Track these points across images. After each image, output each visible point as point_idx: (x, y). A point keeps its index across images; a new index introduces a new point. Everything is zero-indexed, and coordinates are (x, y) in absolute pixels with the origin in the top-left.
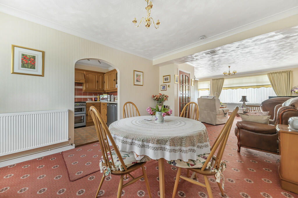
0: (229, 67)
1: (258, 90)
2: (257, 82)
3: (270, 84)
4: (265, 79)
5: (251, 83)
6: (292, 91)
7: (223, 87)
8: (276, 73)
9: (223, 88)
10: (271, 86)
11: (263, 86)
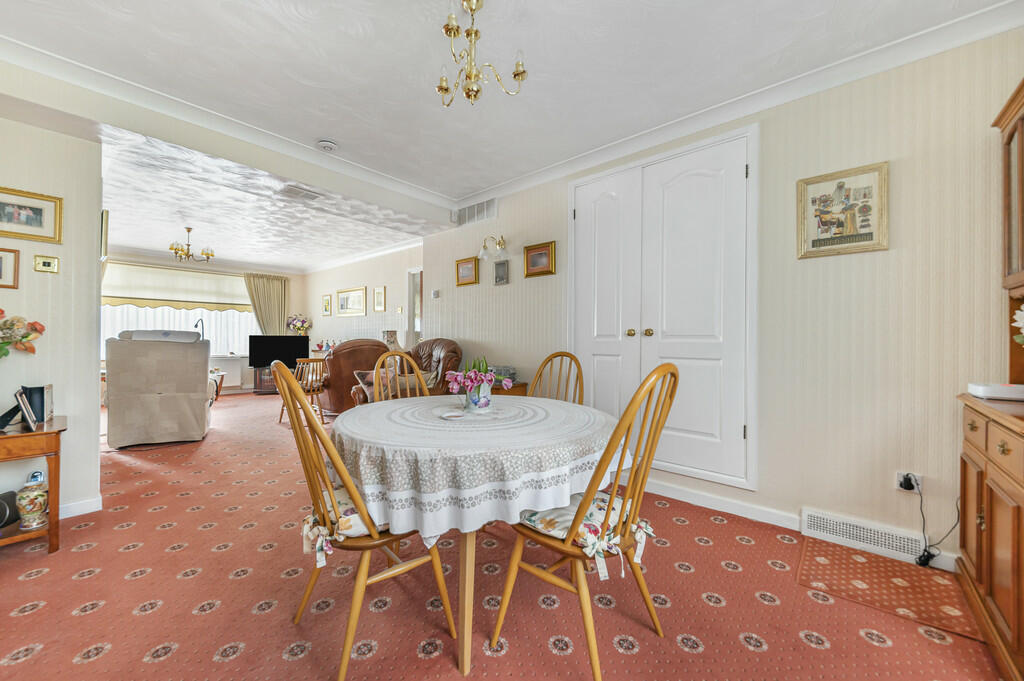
0: (189, 230)
1: (219, 316)
2: (218, 293)
3: (248, 301)
4: (239, 288)
5: (202, 292)
6: (288, 325)
8: (262, 276)
10: (251, 308)
11: (233, 306)
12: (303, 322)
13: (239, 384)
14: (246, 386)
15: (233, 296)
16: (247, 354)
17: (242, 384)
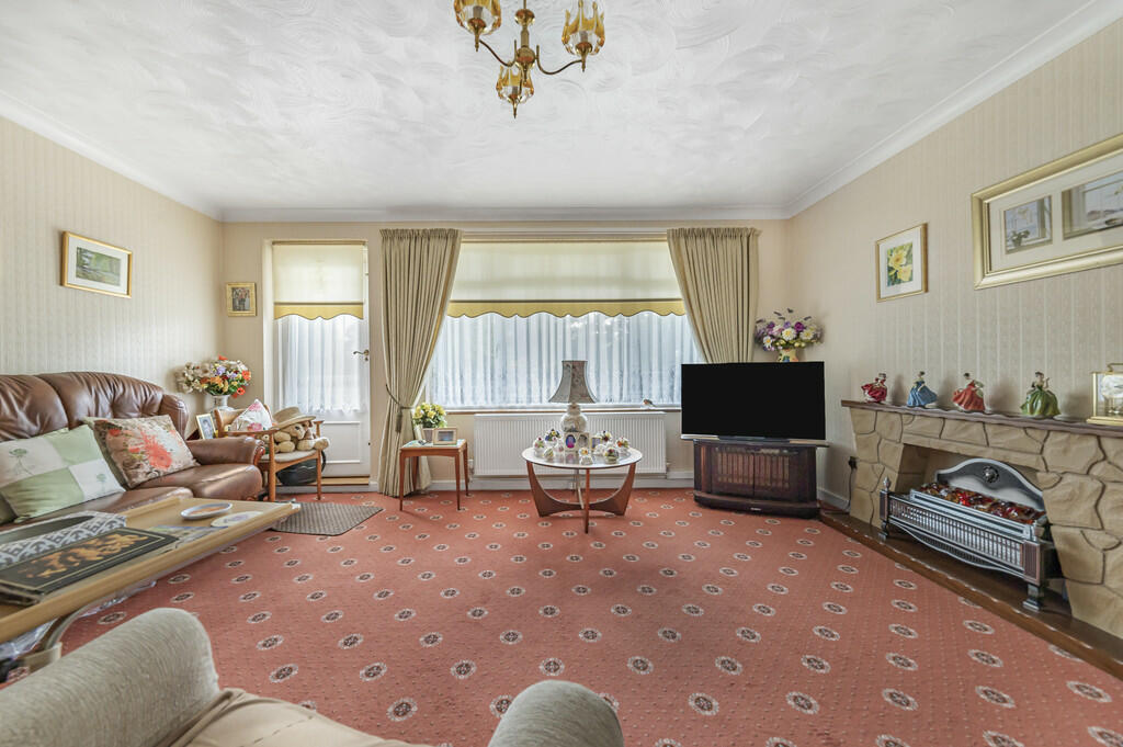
2: (625, 281)
3: (678, 294)
4: (658, 264)
6: (757, 339)
7: (452, 298)
8: (701, 234)
9: (450, 307)
10: (682, 305)
11: (648, 303)
12: (799, 327)
13: (661, 469)
14: (675, 474)
15: (647, 283)
16: (678, 402)
17: (668, 469)
